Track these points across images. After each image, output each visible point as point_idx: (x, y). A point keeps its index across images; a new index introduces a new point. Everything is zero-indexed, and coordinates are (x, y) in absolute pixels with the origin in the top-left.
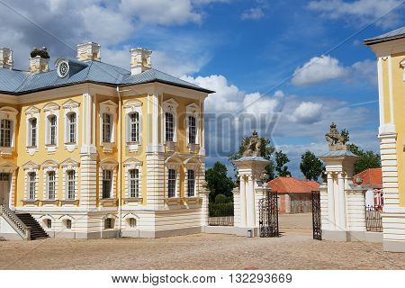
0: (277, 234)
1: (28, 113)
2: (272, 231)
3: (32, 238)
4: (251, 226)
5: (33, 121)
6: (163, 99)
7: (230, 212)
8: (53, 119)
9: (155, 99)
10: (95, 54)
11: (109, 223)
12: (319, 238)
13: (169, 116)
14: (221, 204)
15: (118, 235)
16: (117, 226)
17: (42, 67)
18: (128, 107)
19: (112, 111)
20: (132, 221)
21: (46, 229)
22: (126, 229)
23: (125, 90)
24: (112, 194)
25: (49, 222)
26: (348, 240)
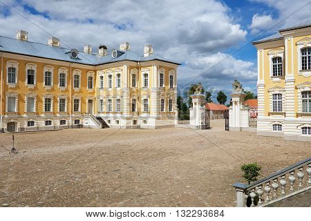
0: (209, 128)
1: (99, 74)
2: (206, 127)
3: (103, 128)
4: (198, 124)
5: (102, 77)
6: (159, 67)
7: (188, 118)
8: (110, 76)
9: (155, 68)
10: (127, 47)
11: (135, 122)
12: (228, 130)
13: (161, 75)
14: (184, 115)
15: (139, 127)
16: (138, 123)
17: (104, 53)
18: (143, 71)
19: (136, 73)
20: (145, 122)
21: (108, 124)
22: (143, 125)
23: (142, 64)
24: (136, 110)
25: (109, 121)
26: (241, 131)
